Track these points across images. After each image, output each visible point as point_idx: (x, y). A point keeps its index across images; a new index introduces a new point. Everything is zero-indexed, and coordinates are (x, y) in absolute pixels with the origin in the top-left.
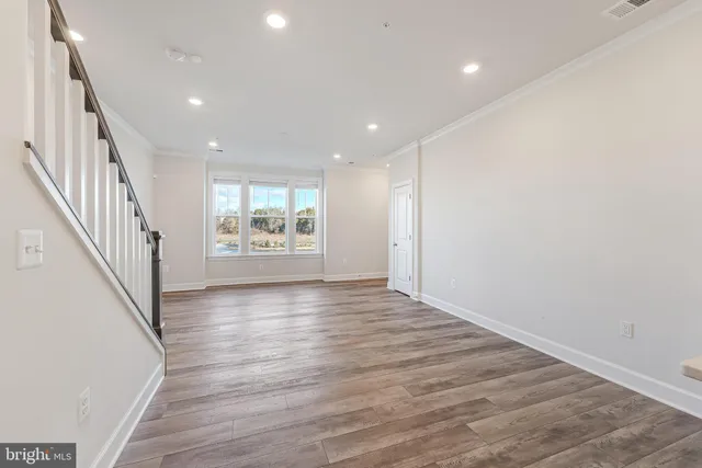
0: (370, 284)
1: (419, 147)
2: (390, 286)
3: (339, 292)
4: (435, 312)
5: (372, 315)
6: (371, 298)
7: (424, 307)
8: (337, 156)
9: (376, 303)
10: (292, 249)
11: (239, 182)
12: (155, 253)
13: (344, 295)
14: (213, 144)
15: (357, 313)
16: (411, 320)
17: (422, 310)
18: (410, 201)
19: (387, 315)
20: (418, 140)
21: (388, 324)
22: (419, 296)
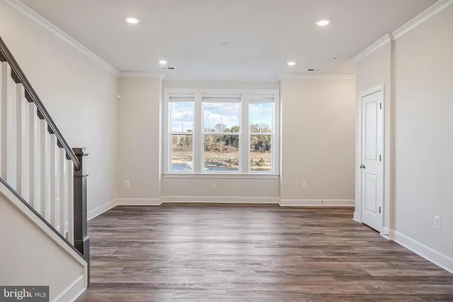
0: (333, 212)
1: (393, 42)
2: (357, 218)
3: (290, 220)
4: (411, 257)
5: (321, 251)
6: (327, 230)
7: (397, 249)
8: (291, 64)
9: (333, 237)
10: (245, 168)
11: (192, 99)
12: (78, 169)
13: (296, 223)
14: (163, 62)
15: (303, 247)
16: (371, 264)
17: (394, 253)
18: (381, 112)
19: (339, 254)
20: (390, 34)
21: (337, 265)
22: (393, 234)
